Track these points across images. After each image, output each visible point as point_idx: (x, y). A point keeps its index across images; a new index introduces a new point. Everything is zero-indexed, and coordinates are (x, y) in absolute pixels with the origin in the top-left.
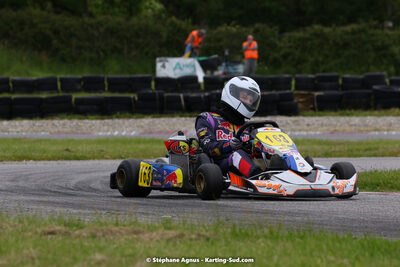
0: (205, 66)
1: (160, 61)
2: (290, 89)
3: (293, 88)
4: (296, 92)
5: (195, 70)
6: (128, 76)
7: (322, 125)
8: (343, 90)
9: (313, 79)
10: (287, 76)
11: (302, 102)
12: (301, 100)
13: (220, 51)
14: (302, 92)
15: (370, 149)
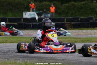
0: (38, 14)
1: (25, 13)
2: (64, 21)
3: (65, 21)
4: (66, 23)
5: (35, 16)
6: (14, 17)
7: (74, 33)
8: (81, 22)
9: (71, 19)
10: (63, 17)
11: (68, 26)
12: (68, 25)
13: (43, 10)
14: (68, 23)
15: (89, 40)
